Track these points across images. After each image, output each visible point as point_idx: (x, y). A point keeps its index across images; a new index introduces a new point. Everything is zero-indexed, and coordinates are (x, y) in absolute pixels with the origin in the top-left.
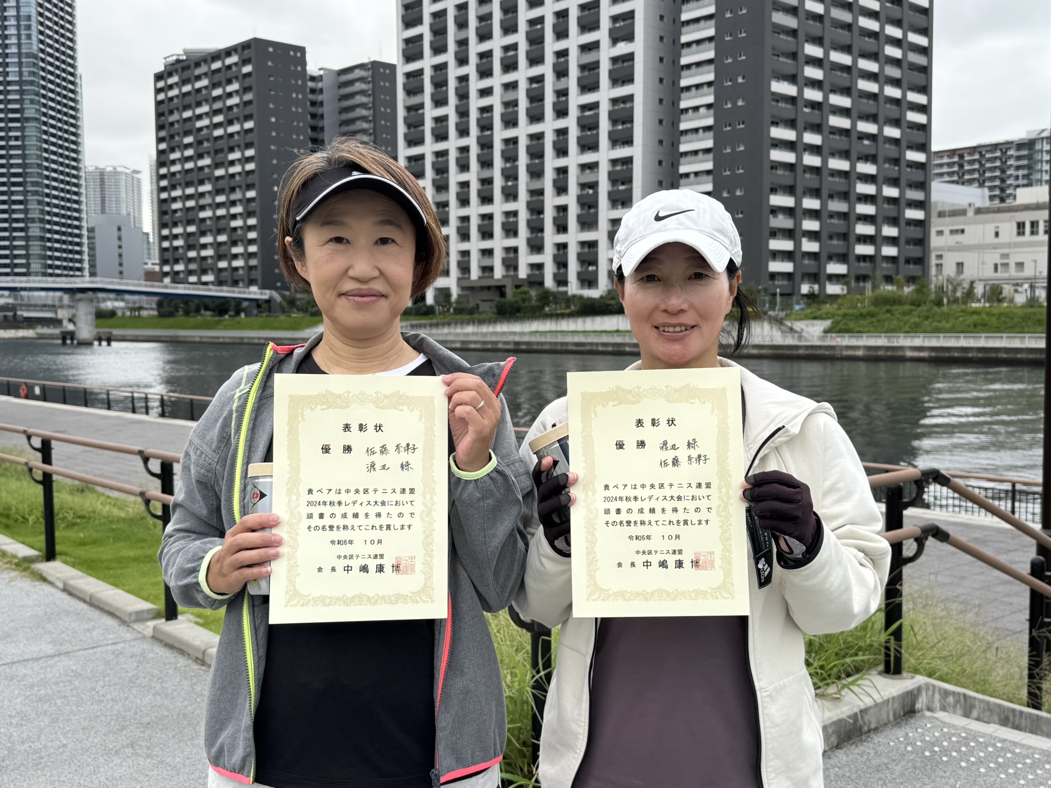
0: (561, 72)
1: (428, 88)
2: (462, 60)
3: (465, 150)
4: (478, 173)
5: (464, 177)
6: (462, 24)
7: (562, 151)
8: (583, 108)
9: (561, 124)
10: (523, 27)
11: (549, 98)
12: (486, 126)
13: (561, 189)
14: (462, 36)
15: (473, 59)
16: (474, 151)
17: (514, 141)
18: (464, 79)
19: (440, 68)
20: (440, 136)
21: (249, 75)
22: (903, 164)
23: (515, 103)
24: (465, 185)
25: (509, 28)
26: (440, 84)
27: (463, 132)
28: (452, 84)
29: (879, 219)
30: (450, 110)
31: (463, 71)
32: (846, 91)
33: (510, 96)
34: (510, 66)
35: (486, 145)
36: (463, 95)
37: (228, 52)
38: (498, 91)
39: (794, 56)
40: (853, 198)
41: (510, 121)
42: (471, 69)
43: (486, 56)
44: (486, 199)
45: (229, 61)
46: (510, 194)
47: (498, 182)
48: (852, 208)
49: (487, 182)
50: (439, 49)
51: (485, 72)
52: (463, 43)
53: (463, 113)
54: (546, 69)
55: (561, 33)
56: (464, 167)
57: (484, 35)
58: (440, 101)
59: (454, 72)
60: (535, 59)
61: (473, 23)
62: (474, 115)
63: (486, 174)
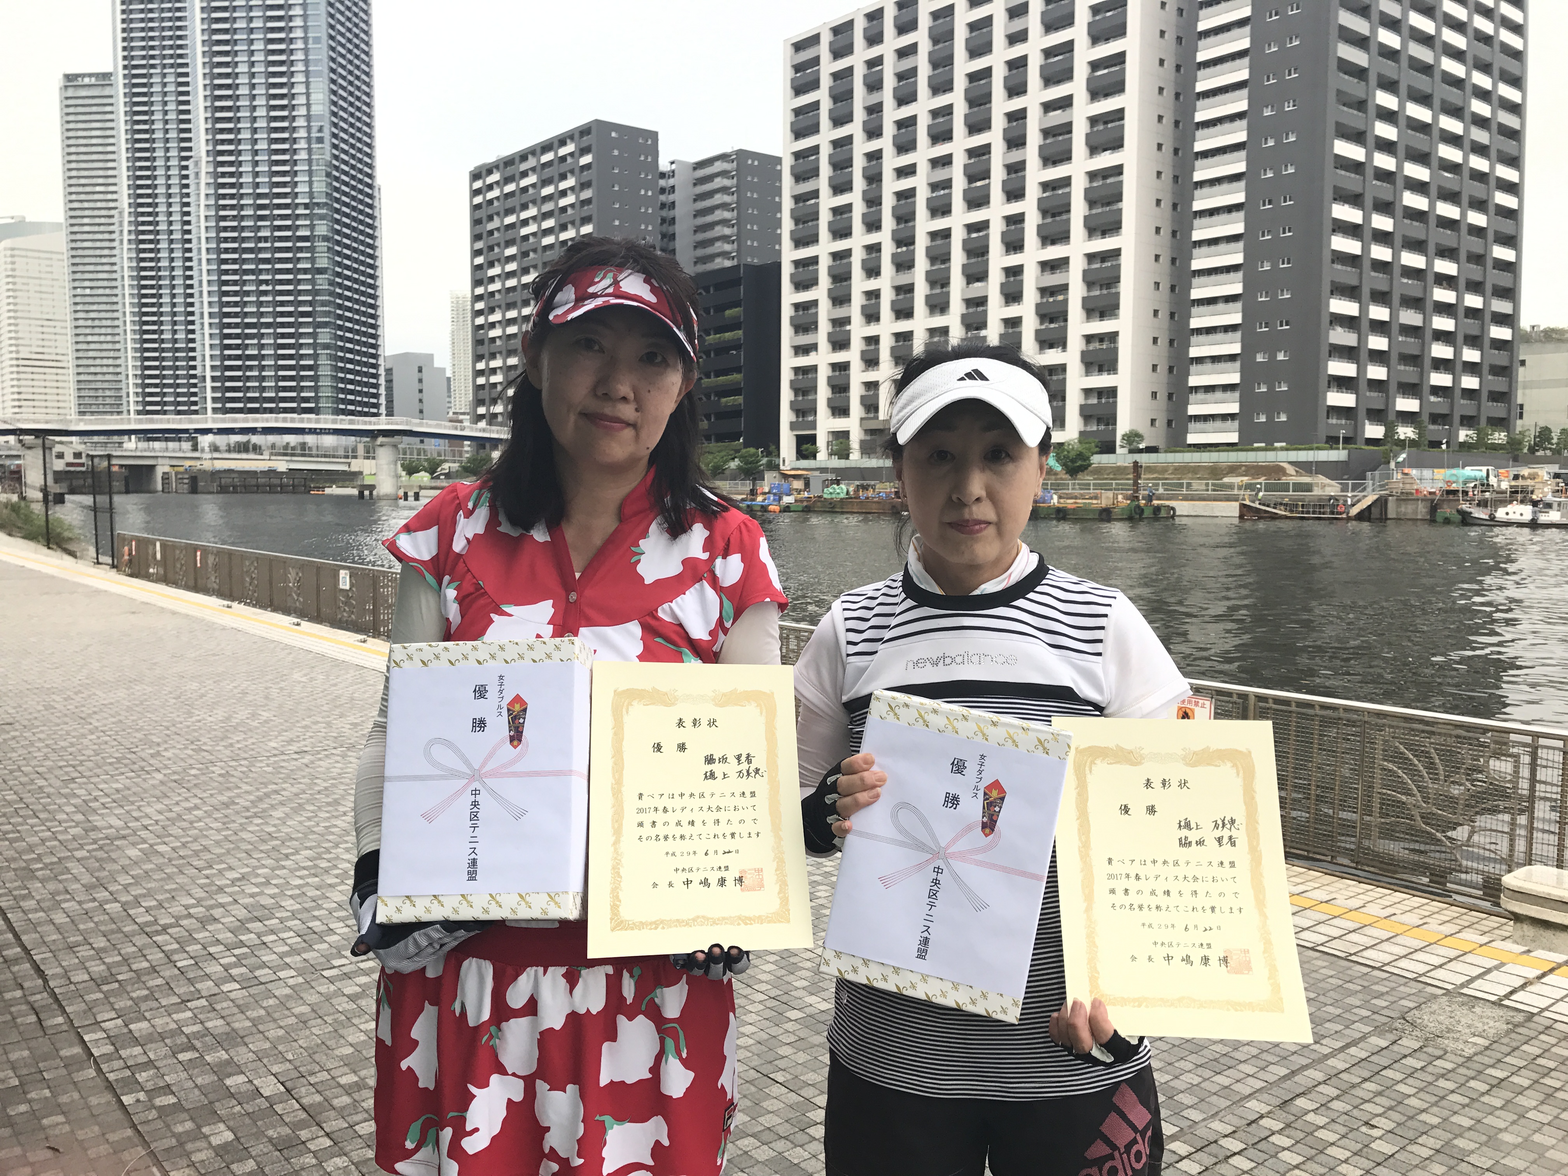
0: (1015, 141)
1: (825, 170)
2: (873, 132)
3: (874, 249)
4: (892, 279)
5: (872, 284)
6: (874, 85)
7: (1014, 245)
8: (1046, 186)
9: (1014, 208)
10: (960, 83)
11: (998, 175)
12: (904, 217)
13: (1012, 296)
14: (874, 99)
15: (889, 129)
16: (888, 249)
17: (946, 234)
18: (875, 156)
19: (843, 144)
20: (841, 231)
21: (588, 167)
22: (1489, 264)
23: (947, 184)
24: (873, 295)
25: (941, 86)
26: (842, 164)
27: (873, 224)
28: (859, 164)
29: (1460, 339)
30: (855, 198)
31: (874, 145)
32: (1422, 158)
33: (941, 175)
34: (941, 135)
35: (905, 240)
36: (874, 178)
37: (562, 141)
38: (923, 169)
39: (1361, 105)
40: (1429, 307)
41: (941, 208)
42: (885, 143)
43: (907, 124)
44: (904, 312)
45: (562, 152)
46: (938, 305)
47: (921, 290)
48: (1427, 320)
49: (905, 290)
50: (840, 119)
51: (905, 146)
52: (875, 110)
53: (873, 201)
54: (995, 137)
55: (1016, 89)
56: (873, 271)
57: (905, 98)
58: (841, 187)
59: (861, 147)
60: (979, 125)
61: (889, 82)
62: (888, 202)
63: (904, 279)
